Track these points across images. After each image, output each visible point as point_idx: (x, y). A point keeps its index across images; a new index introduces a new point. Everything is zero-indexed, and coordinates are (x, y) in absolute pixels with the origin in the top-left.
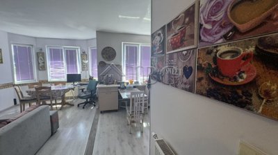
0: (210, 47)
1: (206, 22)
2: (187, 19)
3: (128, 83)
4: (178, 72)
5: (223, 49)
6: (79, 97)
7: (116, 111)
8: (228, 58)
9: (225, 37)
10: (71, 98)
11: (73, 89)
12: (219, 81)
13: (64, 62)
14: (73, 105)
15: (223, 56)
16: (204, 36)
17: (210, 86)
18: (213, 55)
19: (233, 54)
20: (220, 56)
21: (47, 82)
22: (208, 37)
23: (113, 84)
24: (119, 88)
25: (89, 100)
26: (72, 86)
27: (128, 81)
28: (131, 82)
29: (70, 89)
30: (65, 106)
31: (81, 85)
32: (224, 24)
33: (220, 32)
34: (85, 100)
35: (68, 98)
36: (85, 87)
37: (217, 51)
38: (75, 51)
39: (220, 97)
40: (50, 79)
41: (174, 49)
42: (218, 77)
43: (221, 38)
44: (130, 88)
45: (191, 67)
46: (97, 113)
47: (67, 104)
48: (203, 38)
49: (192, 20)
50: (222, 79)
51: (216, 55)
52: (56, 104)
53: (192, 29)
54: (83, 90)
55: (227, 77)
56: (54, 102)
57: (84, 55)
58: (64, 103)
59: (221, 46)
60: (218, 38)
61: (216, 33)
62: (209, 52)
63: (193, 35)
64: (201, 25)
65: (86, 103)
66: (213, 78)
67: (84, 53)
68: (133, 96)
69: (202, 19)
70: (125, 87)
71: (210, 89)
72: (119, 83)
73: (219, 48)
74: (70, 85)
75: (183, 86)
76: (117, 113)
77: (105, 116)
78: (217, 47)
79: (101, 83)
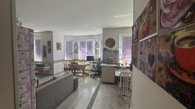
0: (169, 33)
1: (165, 7)
2: (151, 8)
3: (123, 64)
4: (145, 60)
5: (181, 34)
6: (92, 71)
7: (113, 84)
8: (186, 46)
9: (183, 19)
10: (88, 70)
11: (89, 65)
12: (178, 76)
13: (86, 49)
14: (88, 75)
15: (181, 43)
16: (164, 22)
17: (169, 79)
18: (171, 42)
19: (191, 41)
20: (178, 43)
21: (78, 60)
22: (167, 22)
23: (112, 64)
24: (116, 67)
25: (97, 73)
26: (89, 63)
27: (123, 63)
28: (126, 64)
29: (87, 65)
30: (84, 75)
31: (94, 63)
32: (182, 5)
33: (177, 15)
34: (95, 73)
35: (86, 70)
36: (96, 65)
37: (175, 37)
38: (92, 42)
39: (178, 96)
40: (79, 59)
41: (143, 38)
42: (176, 69)
43: (179, 21)
44: (124, 68)
45: (153, 55)
46: (100, 83)
47: (85, 73)
48: (163, 24)
49: (155, 8)
50: (180, 73)
51: (173, 43)
52: (80, 73)
53: (155, 16)
54: (94, 66)
55: (185, 71)
56: (79, 72)
57: (97, 44)
58: (84, 73)
59: (178, 31)
60: (176, 22)
61: (174, 16)
62: (168, 40)
63: (156, 22)
64: (161, 11)
65: (95, 75)
66: (171, 70)
67: (97, 43)
68: (122, 75)
69: (162, 4)
70: (120, 67)
71: (168, 82)
72: (116, 64)
73: (176, 34)
74: (87, 63)
75: (148, 73)
76: (113, 85)
77: (105, 86)
78: (174, 33)
79: (104, 63)
